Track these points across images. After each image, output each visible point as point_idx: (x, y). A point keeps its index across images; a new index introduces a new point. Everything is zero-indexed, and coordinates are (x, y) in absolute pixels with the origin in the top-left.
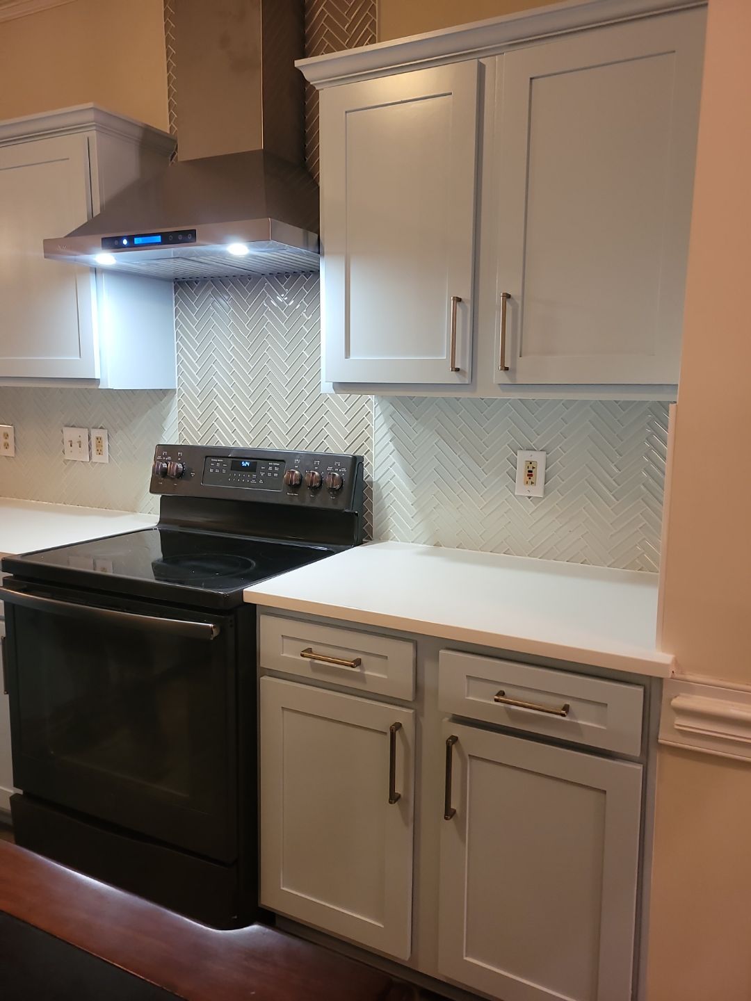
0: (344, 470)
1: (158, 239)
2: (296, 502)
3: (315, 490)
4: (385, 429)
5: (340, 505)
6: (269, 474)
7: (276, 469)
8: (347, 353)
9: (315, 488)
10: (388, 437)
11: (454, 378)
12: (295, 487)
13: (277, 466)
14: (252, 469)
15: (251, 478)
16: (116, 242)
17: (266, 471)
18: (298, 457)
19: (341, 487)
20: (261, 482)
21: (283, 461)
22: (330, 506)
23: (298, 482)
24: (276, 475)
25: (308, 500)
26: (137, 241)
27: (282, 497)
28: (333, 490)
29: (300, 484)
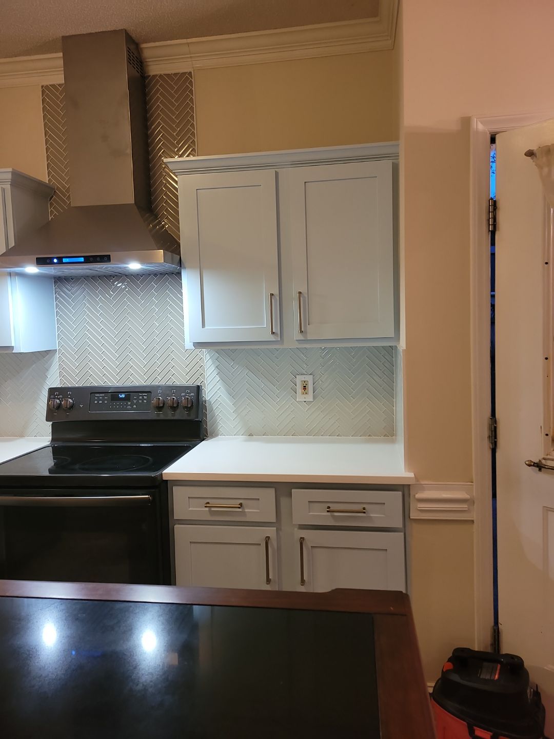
0: (192, 394)
1: (82, 259)
2: (162, 417)
3: (174, 408)
4: (213, 368)
5: (192, 417)
6: (140, 401)
7: (145, 397)
8: (203, 326)
9: (175, 407)
10: (215, 373)
11: (272, 338)
12: (159, 408)
13: (145, 396)
14: (127, 398)
15: (127, 405)
16: (48, 261)
17: (138, 399)
18: (160, 388)
19: (192, 405)
20: (135, 406)
21: (150, 392)
22: (185, 417)
23: (162, 405)
24: (145, 401)
25: (169, 415)
26: (65, 260)
27: (152, 415)
28: (186, 407)
29: (163, 407)
